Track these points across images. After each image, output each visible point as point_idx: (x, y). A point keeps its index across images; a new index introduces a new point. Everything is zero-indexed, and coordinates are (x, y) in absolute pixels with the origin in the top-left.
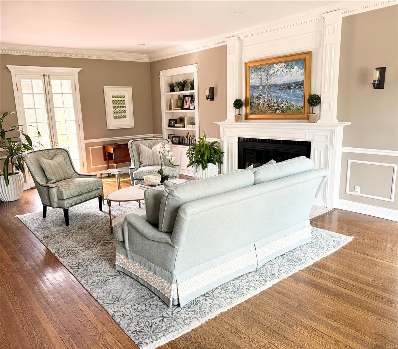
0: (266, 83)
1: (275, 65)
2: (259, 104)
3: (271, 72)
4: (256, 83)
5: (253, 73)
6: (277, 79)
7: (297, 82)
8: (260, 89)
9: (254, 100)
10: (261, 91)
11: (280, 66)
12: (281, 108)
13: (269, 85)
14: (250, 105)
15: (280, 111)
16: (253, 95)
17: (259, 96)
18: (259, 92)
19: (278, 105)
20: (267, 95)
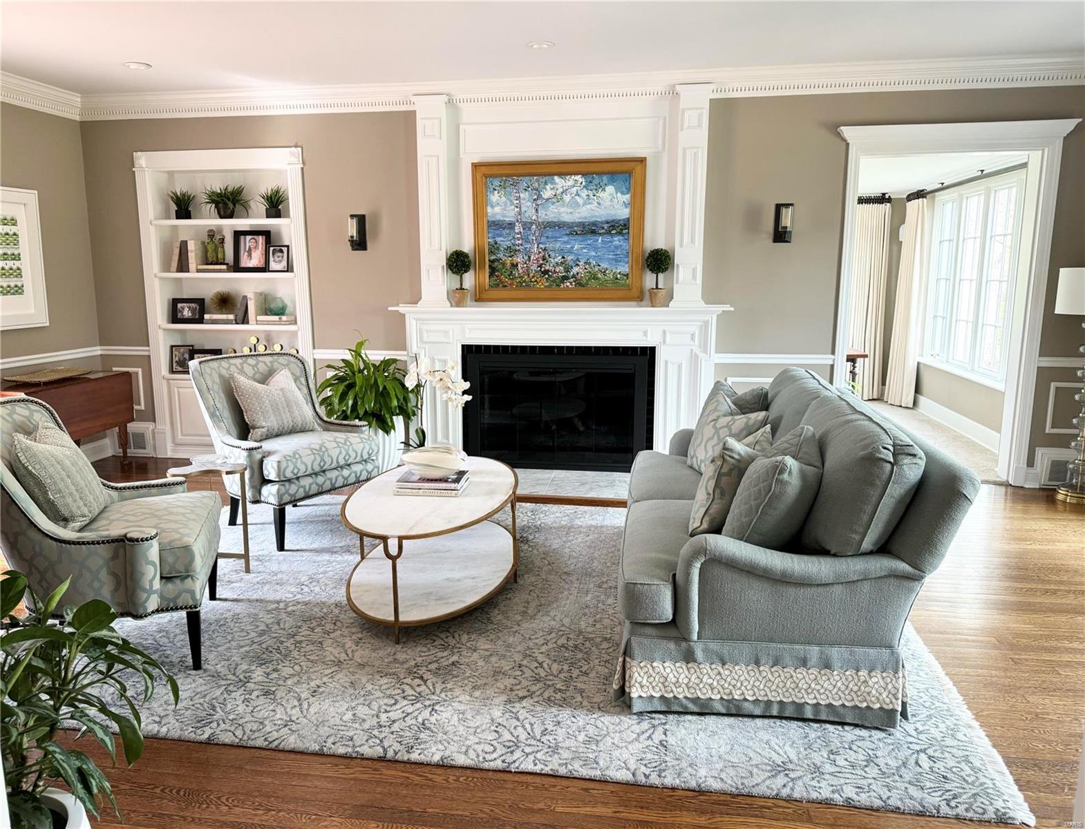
0: (534, 218)
1: (556, 178)
2: (515, 266)
3: (547, 194)
4: (507, 217)
5: (496, 192)
6: (562, 210)
7: (613, 221)
8: (517, 231)
9: (501, 255)
10: (519, 236)
11: (571, 183)
12: (574, 276)
13: (543, 223)
14: (490, 266)
15: (571, 283)
16: (496, 243)
17: (513, 248)
18: (514, 238)
19: (565, 268)
20: (536, 246)
